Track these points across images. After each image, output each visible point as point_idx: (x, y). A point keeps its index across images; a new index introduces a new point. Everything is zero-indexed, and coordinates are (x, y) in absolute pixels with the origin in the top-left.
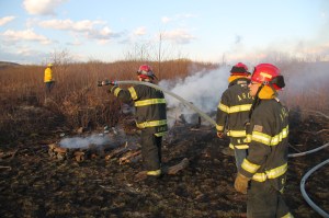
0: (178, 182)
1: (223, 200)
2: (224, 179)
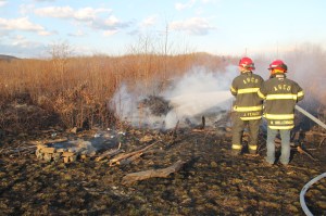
0: (167, 185)
1: (210, 205)
2: (217, 184)
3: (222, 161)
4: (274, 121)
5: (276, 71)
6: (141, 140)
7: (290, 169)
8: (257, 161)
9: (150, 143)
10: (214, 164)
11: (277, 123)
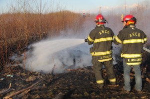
3: (92, 92)
4: (130, 59)
5: (130, 23)
6: (27, 80)
7: (143, 95)
8: (118, 90)
9: (35, 81)
10: (86, 94)
11: (132, 60)
